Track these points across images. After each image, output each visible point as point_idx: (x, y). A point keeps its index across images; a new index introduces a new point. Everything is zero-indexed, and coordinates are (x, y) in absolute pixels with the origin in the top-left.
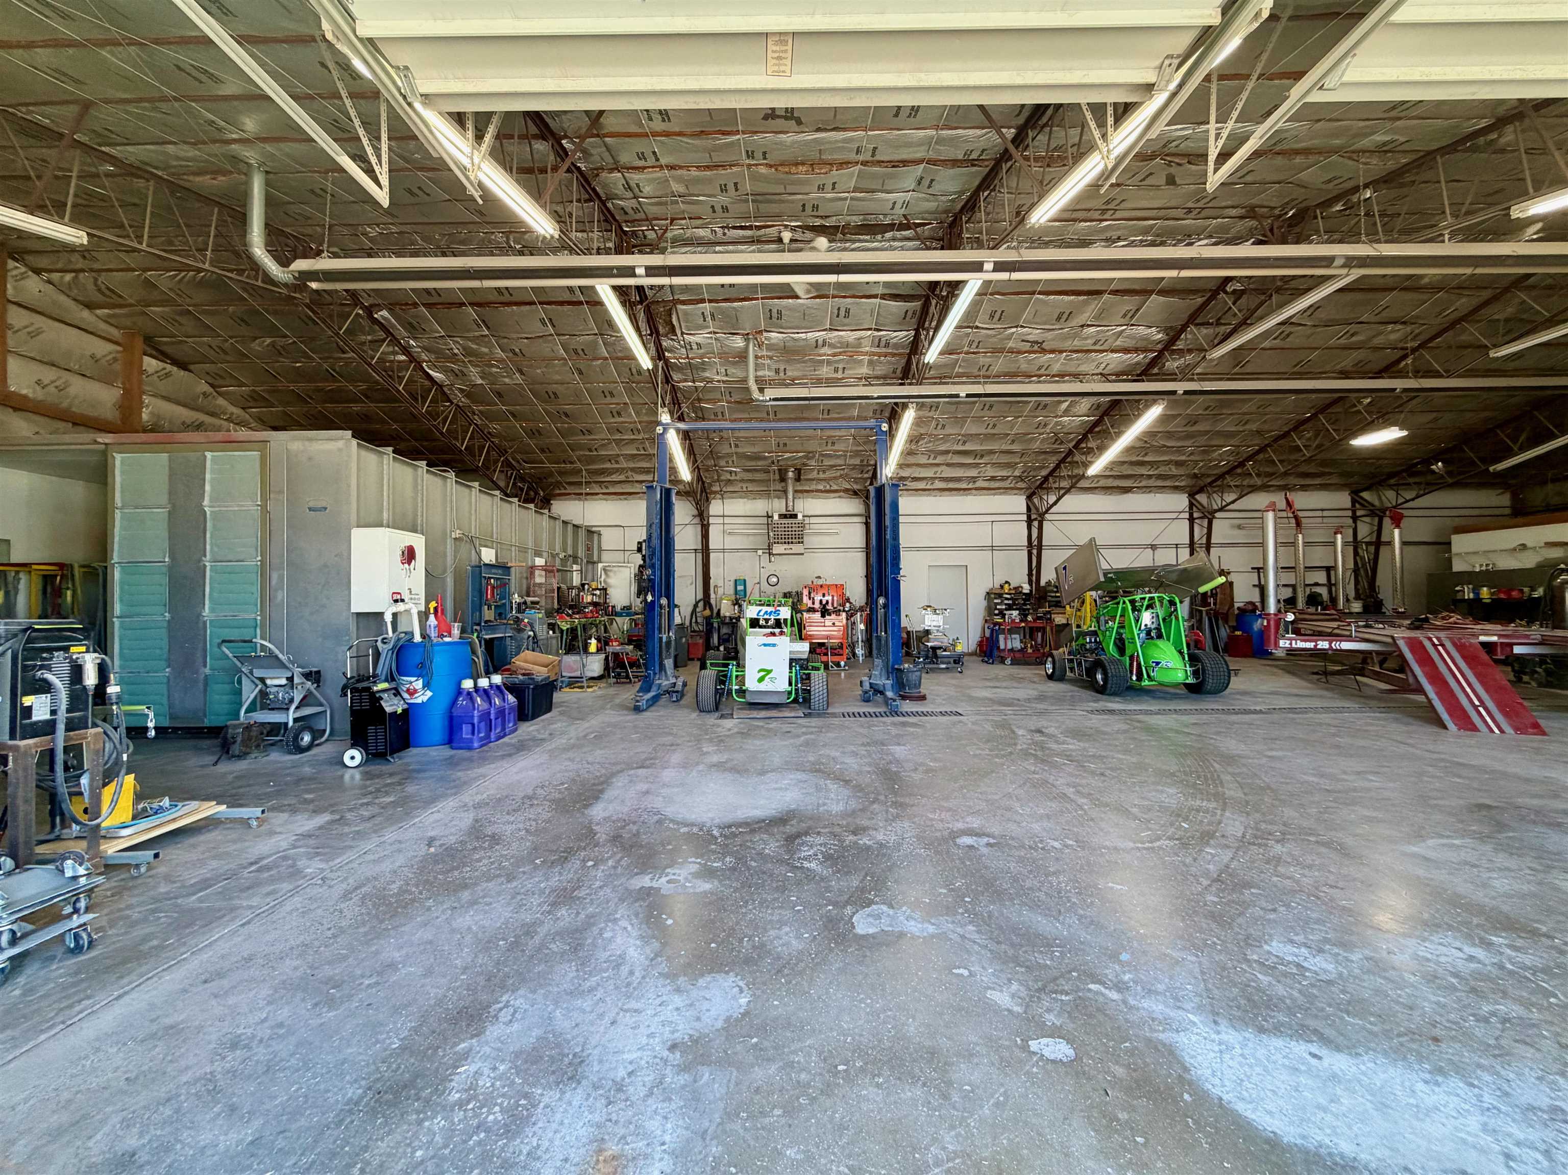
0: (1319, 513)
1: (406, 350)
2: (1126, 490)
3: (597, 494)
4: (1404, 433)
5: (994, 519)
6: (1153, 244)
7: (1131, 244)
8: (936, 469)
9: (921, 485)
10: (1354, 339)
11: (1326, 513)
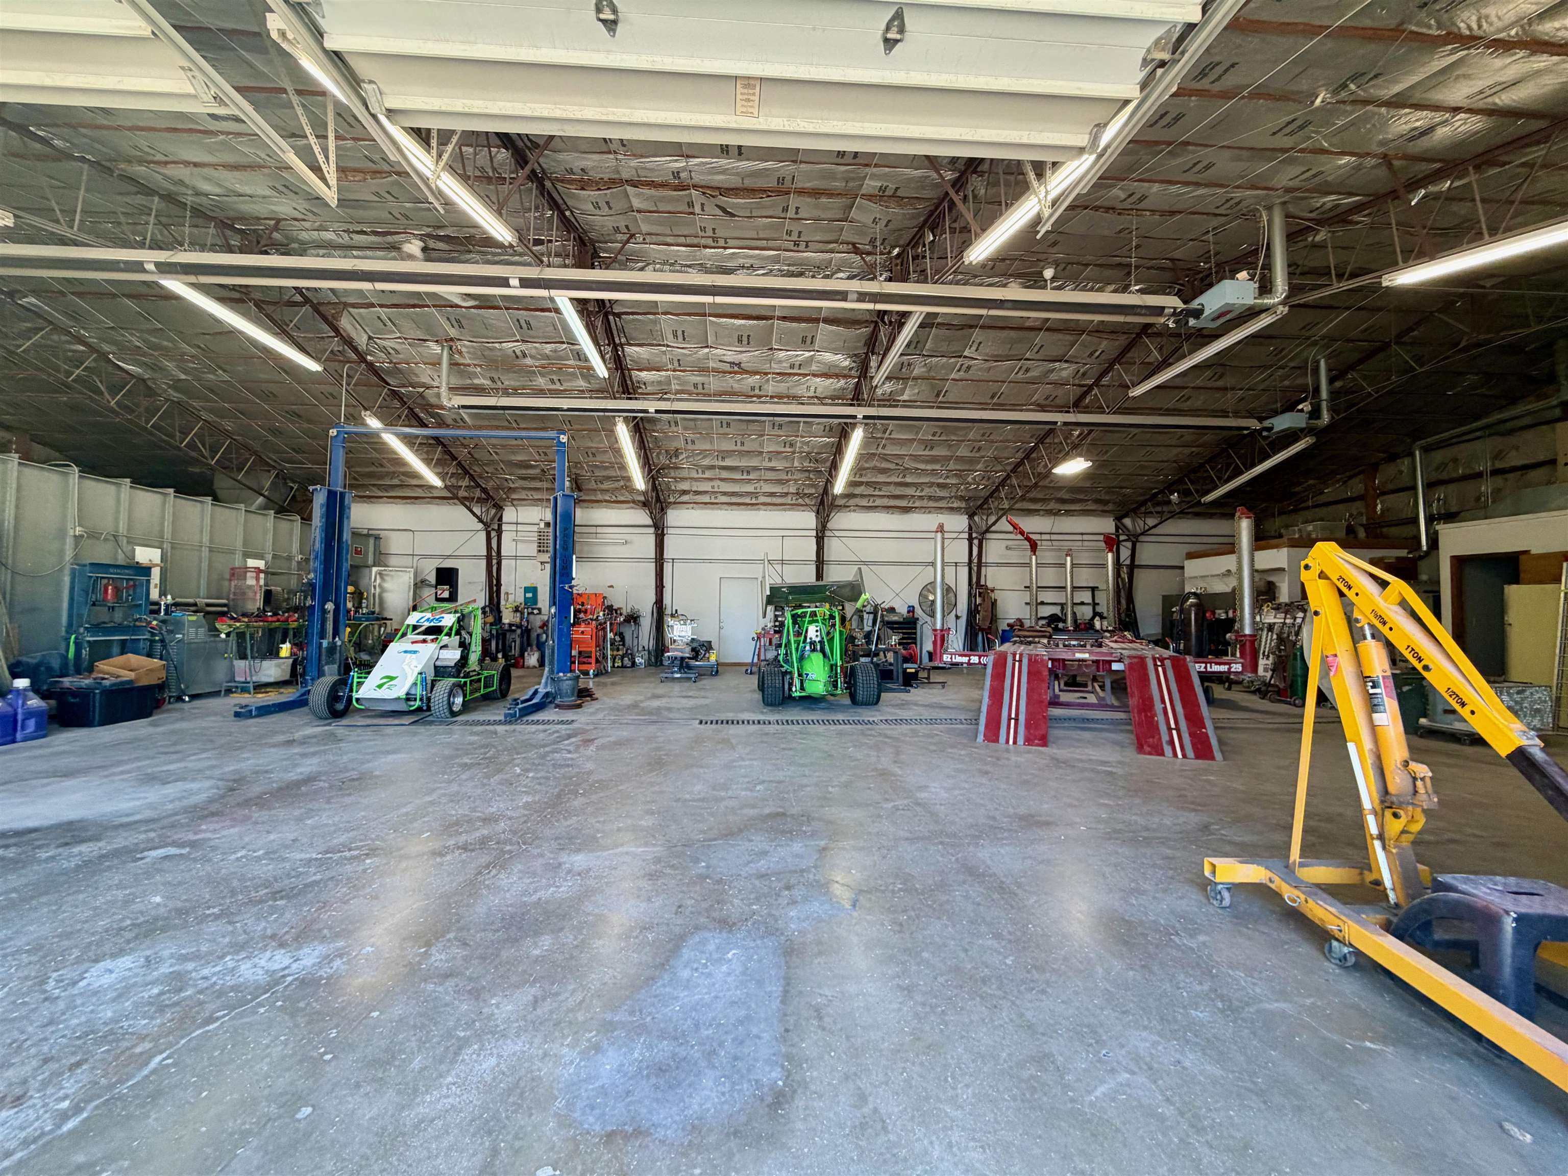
0: (1079, 537)
1: (80, 340)
2: (906, 510)
3: (381, 497)
4: (1089, 464)
5: (785, 533)
6: (792, 275)
7: (770, 273)
8: (711, 484)
9: (706, 499)
10: (1028, 375)
11: (1085, 537)
